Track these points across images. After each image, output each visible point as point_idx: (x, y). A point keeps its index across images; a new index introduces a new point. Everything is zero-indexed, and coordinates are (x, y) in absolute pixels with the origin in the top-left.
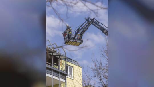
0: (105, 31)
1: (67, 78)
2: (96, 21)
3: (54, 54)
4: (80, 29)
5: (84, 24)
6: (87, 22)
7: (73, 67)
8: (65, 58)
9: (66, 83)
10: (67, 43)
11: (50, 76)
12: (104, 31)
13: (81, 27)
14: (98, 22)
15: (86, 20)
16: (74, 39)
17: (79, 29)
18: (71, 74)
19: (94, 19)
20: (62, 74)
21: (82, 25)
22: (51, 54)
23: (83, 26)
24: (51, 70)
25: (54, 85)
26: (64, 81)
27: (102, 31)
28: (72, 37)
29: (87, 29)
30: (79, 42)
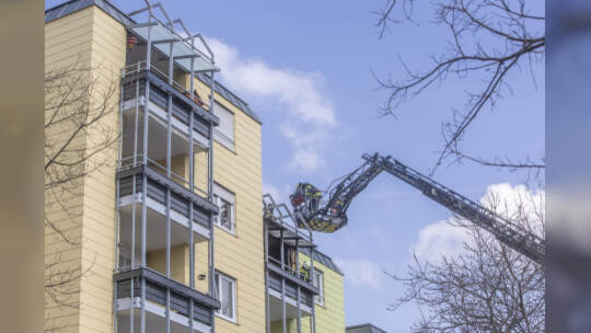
0: (433, 191)
2: (397, 162)
4: (346, 185)
5: (360, 172)
6: (368, 166)
7: (321, 272)
12: (431, 193)
13: (349, 178)
14: (405, 167)
15: (365, 161)
16: (324, 212)
17: (342, 183)
19: (389, 157)
21: (352, 174)
23: (356, 176)
27: (421, 193)
29: (365, 186)
30: (337, 221)
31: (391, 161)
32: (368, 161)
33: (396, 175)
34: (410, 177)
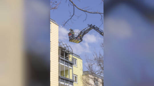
1: (73, 66)
2: (97, 27)
3: (65, 51)
4: (83, 32)
5: (87, 29)
6: (89, 27)
7: (77, 59)
8: (72, 54)
9: (72, 69)
10: (71, 40)
11: (63, 64)
13: (84, 30)
14: (98, 28)
15: (88, 26)
16: (77, 38)
17: (82, 31)
18: (75, 64)
20: (70, 63)
22: (63, 50)
23: (86, 30)
24: (63, 60)
25: (65, 70)
26: (71, 68)
28: (75, 37)
29: (88, 32)
31: (95, 26)
32: (89, 26)
33: (96, 30)
34: (100, 31)
